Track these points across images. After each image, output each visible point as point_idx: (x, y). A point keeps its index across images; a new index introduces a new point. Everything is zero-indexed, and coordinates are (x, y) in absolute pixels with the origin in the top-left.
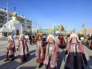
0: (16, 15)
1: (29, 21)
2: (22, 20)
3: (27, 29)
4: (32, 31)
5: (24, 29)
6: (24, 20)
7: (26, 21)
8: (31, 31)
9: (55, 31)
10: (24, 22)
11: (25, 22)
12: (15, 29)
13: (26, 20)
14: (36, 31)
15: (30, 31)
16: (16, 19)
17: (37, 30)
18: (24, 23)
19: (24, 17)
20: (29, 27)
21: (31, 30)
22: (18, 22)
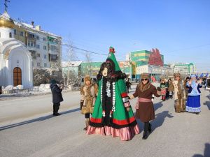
0: (12, 21)
1: (51, 39)
2: (29, 38)
3: (46, 65)
4: (63, 69)
5: (39, 65)
6: (38, 38)
7: (44, 39)
8: (61, 71)
9: (134, 67)
10: (38, 43)
11: (41, 43)
12: (7, 66)
13: (41, 36)
14: (76, 70)
15: (57, 69)
16: (11, 36)
17: (80, 67)
18: (38, 47)
19: (37, 28)
20: (54, 58)
21: (59, 65)
22: (16, 44)
